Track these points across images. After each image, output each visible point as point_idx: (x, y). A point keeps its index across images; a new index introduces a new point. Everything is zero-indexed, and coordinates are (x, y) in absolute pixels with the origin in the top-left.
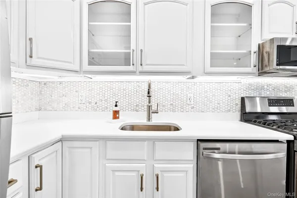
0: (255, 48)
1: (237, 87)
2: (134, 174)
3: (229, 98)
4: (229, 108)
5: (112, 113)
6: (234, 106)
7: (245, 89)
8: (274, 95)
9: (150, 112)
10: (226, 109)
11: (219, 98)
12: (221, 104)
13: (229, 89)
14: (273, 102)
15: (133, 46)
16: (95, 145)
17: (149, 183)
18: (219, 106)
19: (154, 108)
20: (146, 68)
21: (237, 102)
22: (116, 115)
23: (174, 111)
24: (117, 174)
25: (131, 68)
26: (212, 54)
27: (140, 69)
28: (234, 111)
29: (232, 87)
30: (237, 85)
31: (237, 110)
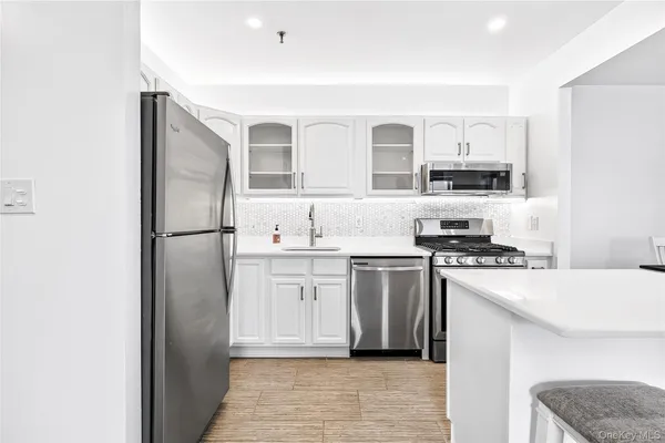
0: (416, 170)
2: (296, 286)
5: (272, 238)
6: (408, 229)
8: (444, 216)
9: (314, 235)
10: (399, 233)
14: (446, 224)
15: (294, 169)
16: (263, 262)
17: (308, 293)
19: (318, 232)
20: (308, 191)
21: (412, 225)
22: (276, 238)
23: (340, 234)
24: (281, 286)
25: (292, 191)
26: (374, 176)
27: (301, 191)
28: (408, 235)
31: (412, 233)
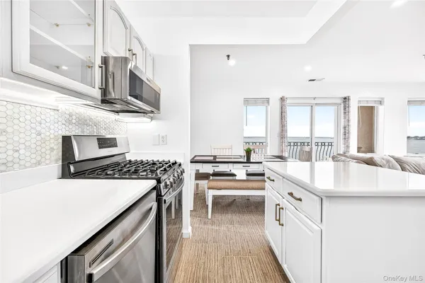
1: (52, 118)
3: (39, 138)
4: (39, 158)
6: (48, 152)
7: (64, 122)
10: (34, 161)
11: (16, 139)
12: (22, 152)
13: (38, 119)
14: (102, 142)
18: (16, 155)
21: (52, 145)
28: (48, 162)
29: (43, 117)
30: (52, 113)
31: (53, 158)
